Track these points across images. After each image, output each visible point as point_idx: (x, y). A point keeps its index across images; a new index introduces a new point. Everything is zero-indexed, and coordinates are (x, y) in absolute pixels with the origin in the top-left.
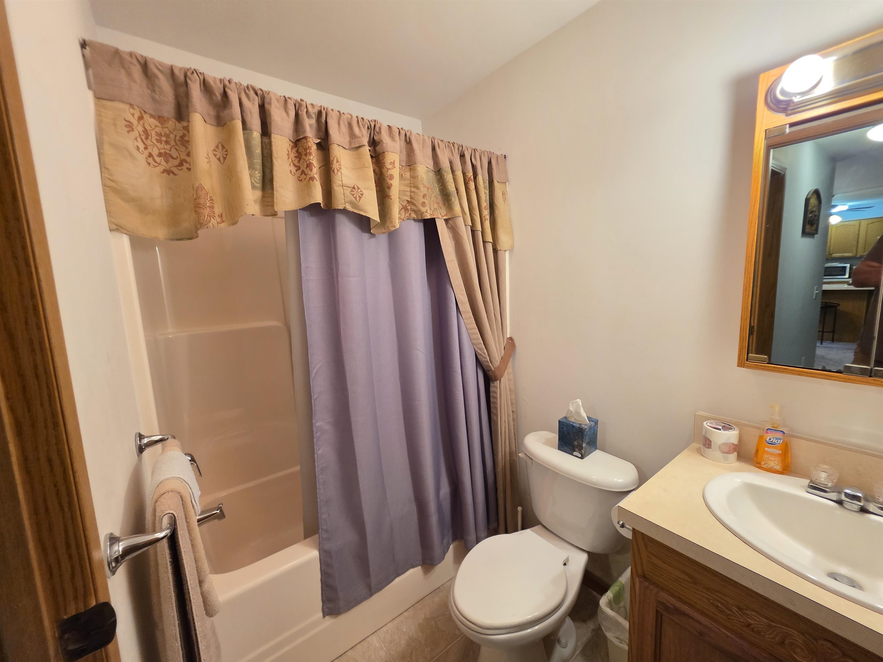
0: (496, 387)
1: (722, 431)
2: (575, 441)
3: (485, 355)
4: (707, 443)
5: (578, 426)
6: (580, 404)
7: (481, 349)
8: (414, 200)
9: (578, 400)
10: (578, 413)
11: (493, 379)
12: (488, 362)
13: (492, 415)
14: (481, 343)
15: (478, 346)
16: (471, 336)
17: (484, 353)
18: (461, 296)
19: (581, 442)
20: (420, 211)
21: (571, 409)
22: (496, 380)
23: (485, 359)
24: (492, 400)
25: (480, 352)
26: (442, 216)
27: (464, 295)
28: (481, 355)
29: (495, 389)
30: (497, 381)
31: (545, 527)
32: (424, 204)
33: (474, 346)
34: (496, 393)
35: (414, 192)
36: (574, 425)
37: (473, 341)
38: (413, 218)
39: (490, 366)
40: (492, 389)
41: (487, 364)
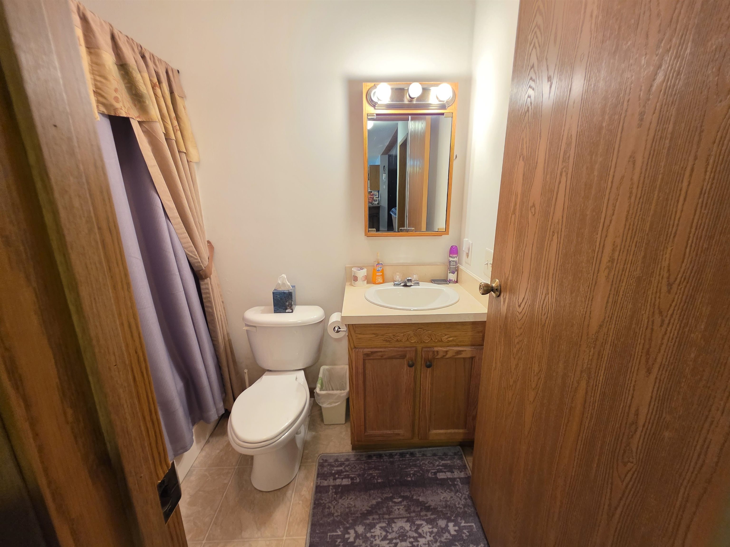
0: (207, 284)
1: (361, 270)
2: (287, 302)
3: (197, 256)
4: (355, 279)
5: (287, 291)
6: (285, 277)
7: (191, 252)
8: (103, 91)
9: (283, 275)
10: (284, 284)
11: (204, 277)
12: (199, 262)
13: (206, 309)
14: (192, 246)
15: (189, 249)
16: (182, 241)
17: (195, 255)
18: (168, 203)
19: (291, 301)
20: (112, 105)
21: (279, 282)
22: (206, 277)
23: (196, 261)
24: (204, 296)
25: (191, 254)
26: (136, 118)
27: (171, 201)
28: (192, 257)
29: (207, 286)
30: (208, 279)
31: (270, 371)
32: (116, 99)
33: (185, 250)
34: (208, 289)
35: (100, 82)
36: (285, 292)
37: (183, 245)
38: (101, 112)
39: (201, 266)
40: (202, 287)
41: (198, 264)
